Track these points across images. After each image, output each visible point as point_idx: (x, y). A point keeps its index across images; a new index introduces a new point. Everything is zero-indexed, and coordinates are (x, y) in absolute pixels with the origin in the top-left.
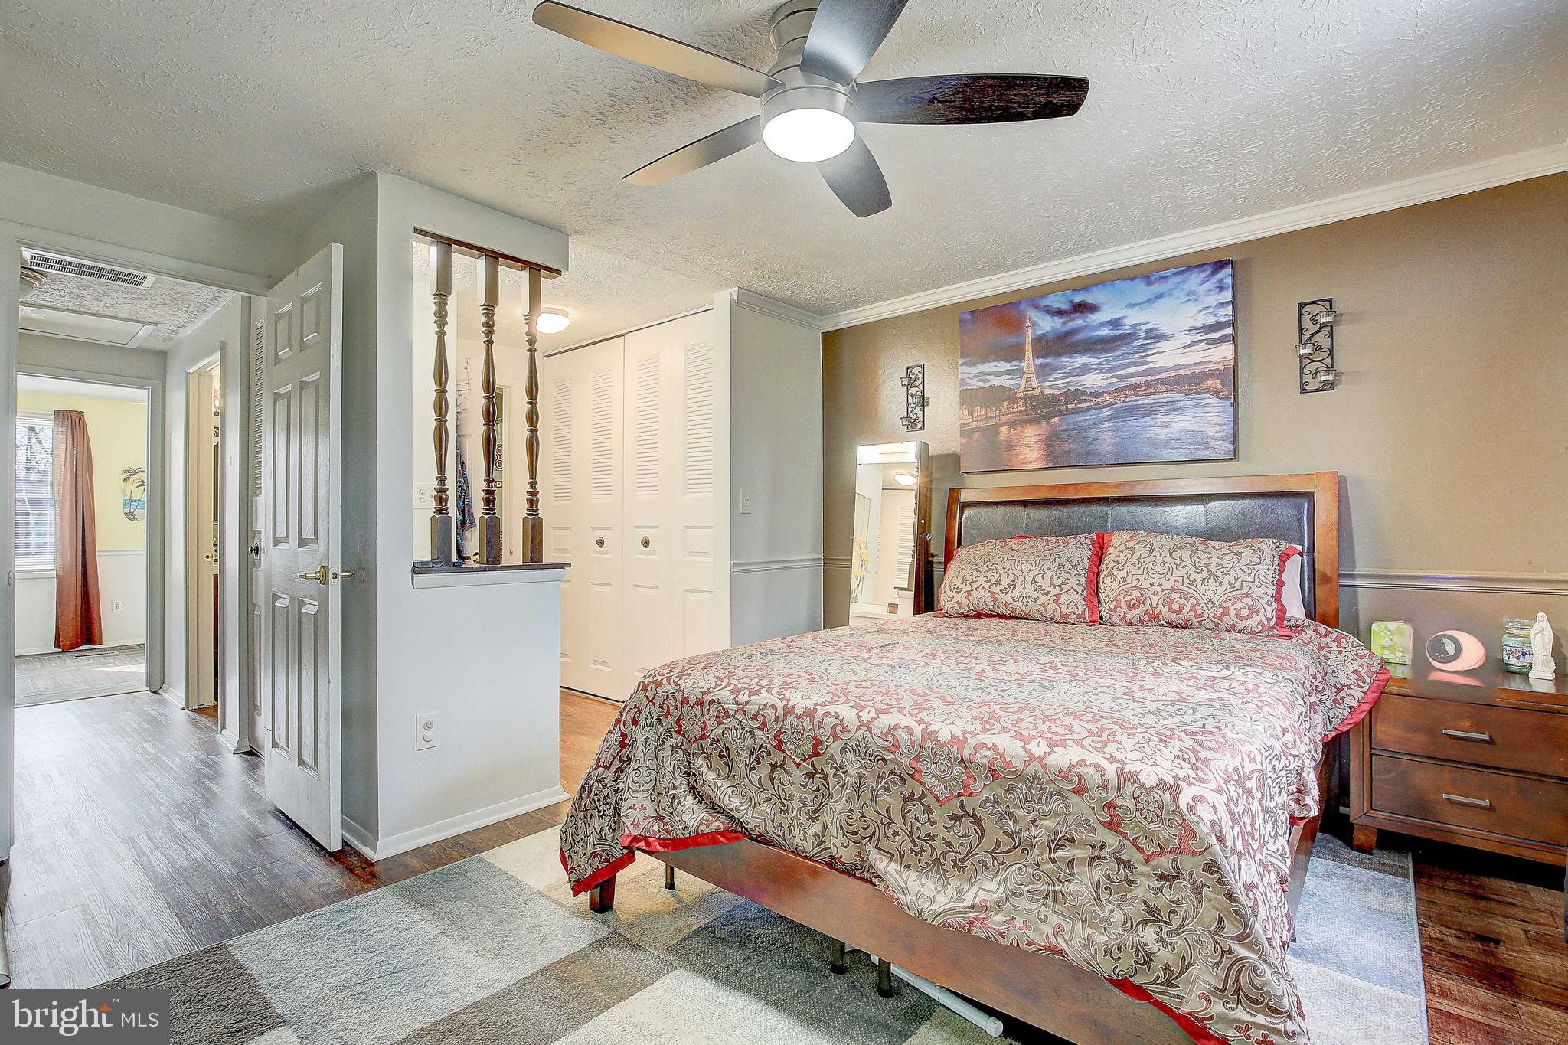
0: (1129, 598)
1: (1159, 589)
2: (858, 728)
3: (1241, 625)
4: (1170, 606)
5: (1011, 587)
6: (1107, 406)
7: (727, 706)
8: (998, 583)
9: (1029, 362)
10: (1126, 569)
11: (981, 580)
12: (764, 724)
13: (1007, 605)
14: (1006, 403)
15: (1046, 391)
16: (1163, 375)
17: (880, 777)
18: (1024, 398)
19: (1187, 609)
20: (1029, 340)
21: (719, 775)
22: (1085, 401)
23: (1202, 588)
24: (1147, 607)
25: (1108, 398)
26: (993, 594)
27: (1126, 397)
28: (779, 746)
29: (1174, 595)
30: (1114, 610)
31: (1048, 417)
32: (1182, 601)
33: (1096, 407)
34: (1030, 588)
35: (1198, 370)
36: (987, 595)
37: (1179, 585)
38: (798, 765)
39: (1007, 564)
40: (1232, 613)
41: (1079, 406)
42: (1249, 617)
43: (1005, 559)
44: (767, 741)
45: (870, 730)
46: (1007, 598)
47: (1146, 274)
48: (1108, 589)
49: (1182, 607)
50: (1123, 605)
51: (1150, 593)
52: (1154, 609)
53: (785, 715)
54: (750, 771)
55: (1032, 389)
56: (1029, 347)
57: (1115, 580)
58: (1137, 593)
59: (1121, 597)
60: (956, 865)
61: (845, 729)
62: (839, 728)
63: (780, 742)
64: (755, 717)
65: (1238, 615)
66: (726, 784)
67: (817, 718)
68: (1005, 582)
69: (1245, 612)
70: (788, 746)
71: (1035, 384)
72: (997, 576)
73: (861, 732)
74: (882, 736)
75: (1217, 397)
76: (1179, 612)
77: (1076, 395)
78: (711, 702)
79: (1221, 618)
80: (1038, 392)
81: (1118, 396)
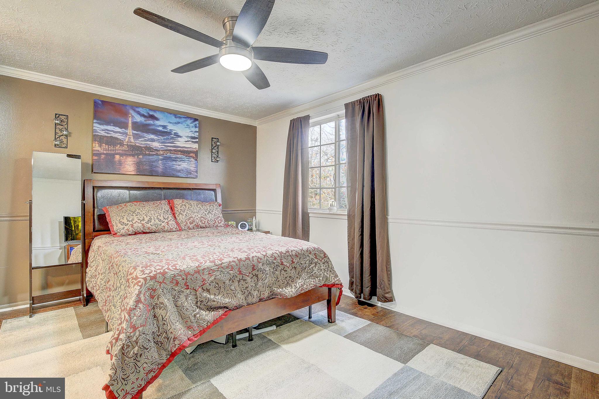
0: (190, 221)
1: (197, 217)
2: (264, 257)
3: (219, 225)
4: (202, 222)
5: (150, 221)
6: (161, 155)
7: (212, 268)
8: (144, 220)
9: (130, 131)
10: (186, 212)
11: (136, 220)
12: (232, 268)
13: (149, 228)
14: (119, 145)
15: (137, 144)
16: (179, 149)
17: (274, 268)
18: (127, 145)
19: (206, 222)
20: (130, 122)
21: (215, 295)
22: (153, 152)
23: (208, 216)
24: (196, 223)
25: (161, 153)
26: (143, 224)
27: (167, 153)
28: (240, 273)
29: (202, 219)
30: (186, 225)
31: (138, 155)
32: (205, 220)
33: (157, 155)
34: (157, 221)
35: (189, 150)
36: (140, 225)
37: (202, 215)
38: (248, 276)
39: (144, 212)
40: (217, 222)
41: (151, 153)
42: (221, 223)
43: (142, 210)
44: (235, 273)
45: (267, 257)
46: (149, 225)
47: (176, 114)
48: (181, 219)
49: (205, 222)
50: (188, 223)
51: (195, 219)
52: (197, 223)
53: (240, 263)
54: (231, 286)
55: (131, 142)
56: (130, 125)
57: (183, 215)
58: (192, 219)
59: (187, 221)
60: (292, 281)
61: (261, 259)
62: (259, 260)
63: (240, 271)
64: (227, 267)
65: (218, 222)
66: (219, 297)
67: (251, 259)
68: (146, 219)
69: (220, 221)
70: (244, 271)
71: (132, 140)
72: (142, 217)
73: (265, 258)
74: (271, 257)
75: (194, 159)
76: (204, 224)
77: (149, 149)
78: (203, 270)
79: (214, 224)
80: (134, 144)
81: (164, 152)
